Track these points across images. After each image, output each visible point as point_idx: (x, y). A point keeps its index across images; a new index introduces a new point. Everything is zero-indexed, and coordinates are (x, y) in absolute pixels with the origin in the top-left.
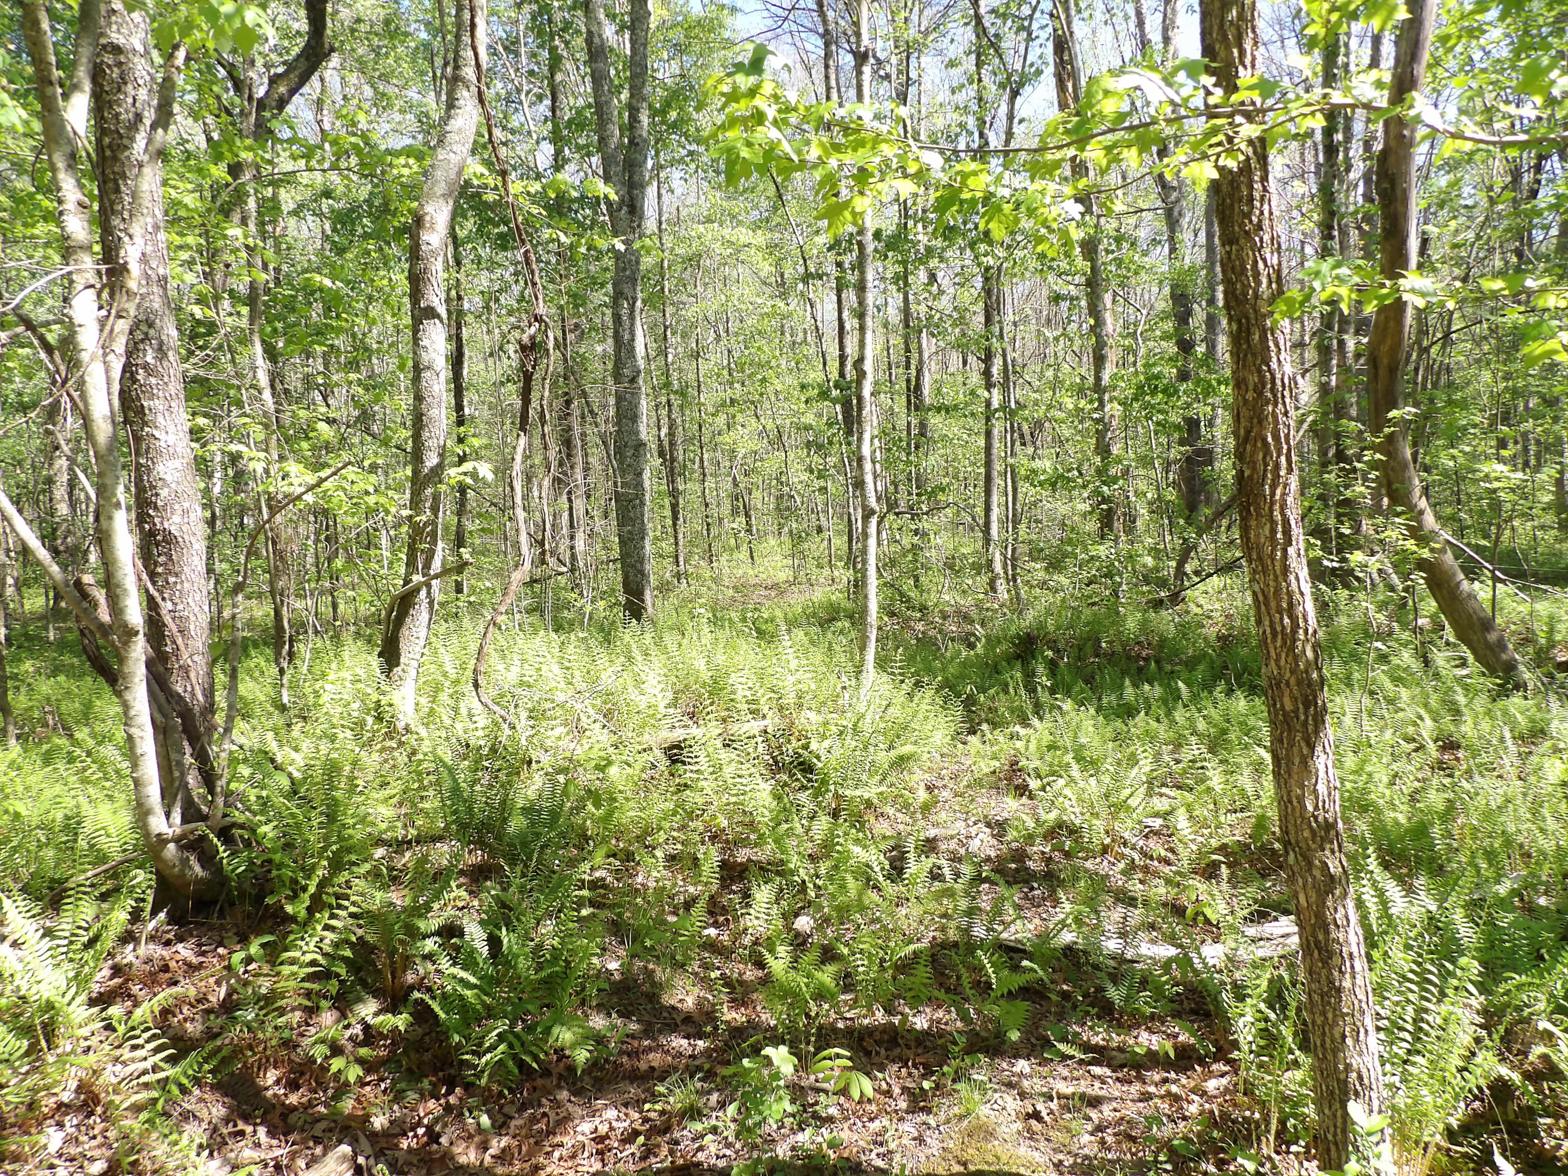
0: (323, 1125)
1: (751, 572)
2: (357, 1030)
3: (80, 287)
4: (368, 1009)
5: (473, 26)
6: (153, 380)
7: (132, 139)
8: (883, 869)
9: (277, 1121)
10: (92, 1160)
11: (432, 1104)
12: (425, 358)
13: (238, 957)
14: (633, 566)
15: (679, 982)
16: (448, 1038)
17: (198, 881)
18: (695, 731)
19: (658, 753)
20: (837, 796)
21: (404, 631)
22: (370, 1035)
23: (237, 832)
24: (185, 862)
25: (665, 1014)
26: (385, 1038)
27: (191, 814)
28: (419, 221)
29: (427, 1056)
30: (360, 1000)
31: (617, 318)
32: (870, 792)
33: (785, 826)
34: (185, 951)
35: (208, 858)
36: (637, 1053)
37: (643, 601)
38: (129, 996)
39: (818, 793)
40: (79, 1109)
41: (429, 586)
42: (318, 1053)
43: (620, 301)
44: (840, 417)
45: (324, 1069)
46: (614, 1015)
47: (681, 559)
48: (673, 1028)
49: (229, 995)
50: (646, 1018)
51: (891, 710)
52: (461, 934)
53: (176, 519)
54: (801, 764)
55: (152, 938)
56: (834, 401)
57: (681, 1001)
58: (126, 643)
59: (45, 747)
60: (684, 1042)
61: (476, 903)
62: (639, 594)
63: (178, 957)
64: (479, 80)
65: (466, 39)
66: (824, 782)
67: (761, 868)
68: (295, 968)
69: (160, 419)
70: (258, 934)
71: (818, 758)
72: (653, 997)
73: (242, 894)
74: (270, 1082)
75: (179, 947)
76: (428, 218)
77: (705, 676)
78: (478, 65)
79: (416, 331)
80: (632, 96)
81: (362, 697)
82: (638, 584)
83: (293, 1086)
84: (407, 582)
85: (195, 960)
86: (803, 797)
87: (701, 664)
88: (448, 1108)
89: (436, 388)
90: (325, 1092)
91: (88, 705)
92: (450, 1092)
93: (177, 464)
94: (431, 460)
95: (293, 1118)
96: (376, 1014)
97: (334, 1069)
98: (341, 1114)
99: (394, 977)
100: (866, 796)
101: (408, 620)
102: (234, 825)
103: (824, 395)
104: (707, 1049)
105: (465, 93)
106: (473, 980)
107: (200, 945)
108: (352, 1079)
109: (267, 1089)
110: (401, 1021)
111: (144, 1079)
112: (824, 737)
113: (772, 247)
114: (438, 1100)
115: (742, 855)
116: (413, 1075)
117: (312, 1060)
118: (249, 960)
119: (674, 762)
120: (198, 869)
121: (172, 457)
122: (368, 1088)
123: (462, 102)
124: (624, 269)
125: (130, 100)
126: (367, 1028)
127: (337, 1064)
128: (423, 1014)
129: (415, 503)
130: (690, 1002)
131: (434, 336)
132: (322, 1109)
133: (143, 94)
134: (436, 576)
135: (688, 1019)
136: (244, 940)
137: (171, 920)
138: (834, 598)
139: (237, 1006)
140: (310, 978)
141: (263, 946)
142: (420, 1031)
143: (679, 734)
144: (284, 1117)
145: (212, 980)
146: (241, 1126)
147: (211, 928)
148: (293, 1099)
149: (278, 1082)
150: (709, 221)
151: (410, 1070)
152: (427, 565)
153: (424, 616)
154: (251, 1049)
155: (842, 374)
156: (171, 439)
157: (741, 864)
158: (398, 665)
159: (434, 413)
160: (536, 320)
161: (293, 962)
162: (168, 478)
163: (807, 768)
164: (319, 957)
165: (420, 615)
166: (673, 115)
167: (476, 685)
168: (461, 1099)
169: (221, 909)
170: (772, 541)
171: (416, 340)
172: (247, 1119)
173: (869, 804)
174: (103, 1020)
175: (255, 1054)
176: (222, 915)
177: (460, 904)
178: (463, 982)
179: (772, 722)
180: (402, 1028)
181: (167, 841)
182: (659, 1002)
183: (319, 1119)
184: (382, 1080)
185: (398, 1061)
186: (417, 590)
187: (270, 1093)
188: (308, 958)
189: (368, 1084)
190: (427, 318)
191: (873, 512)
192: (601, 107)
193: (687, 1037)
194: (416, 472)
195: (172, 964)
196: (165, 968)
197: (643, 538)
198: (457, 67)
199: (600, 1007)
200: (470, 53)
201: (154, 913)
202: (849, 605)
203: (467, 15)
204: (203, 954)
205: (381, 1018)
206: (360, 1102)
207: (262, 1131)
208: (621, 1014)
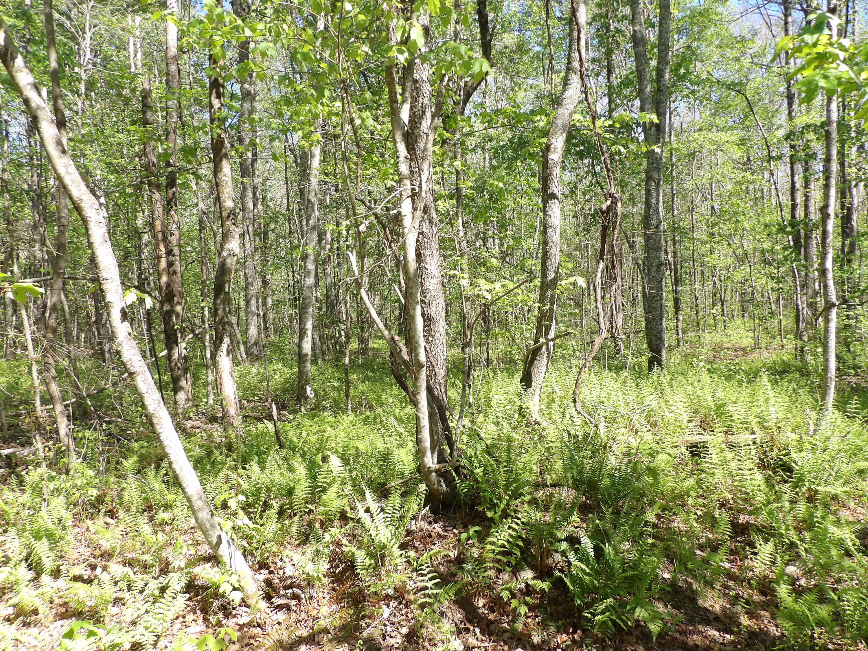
0: (507, 635)
1: (725, 340)
2: (523, 586)
3: (405, 197)
4: (528, 574)
5: (579, 38)
6: (426, 240)
7: (421, 123)
8: (854, 545)
9: (484, 627)
10: (402, 626)
11: (564, 637)
12: (550, 221)
13: (464, 536)
14: (655, 335)
15: (709, 592)
16: (573, 600)
17: (445, 493)
18: (706, 437)
19: (684, 449)
20: (810, 489)
21: (534, 370)
22: (529, 590)
23: (461, 470)
24: (439, 482)
25: (702, 613)
26: (538, 593)
27: (441, 460)
28: (548, 148)
29: (560, 608)
30: (523, 569)
31: (648, 193)
32: (838, 489)
33: (775, 505)
34: (438, 528)
35: (450, 482)
36: (685, 633)
37: (661, 356)
38: (414, 547)
39: (795, 486)
40: (395, 598)
41: (547, 344)
42: (505, 595)
43: (650, 182)
44: (792, 243)
45: (508, 604)
46: (669, 607)
47: (680, 331)
48: (707, 622)
49: (459, 555)
50: (690, 612)
51: (849, 436)
52: (579, 543)
53: (434, 309)
54: (781, 465)
55: (423, 519)
56: (788, 233)
57: (711, 606)
58: (419, 371)
59: (364, 416)
60: (717, 633)
61: (584, 525)
62: (659, 352)
63: (435, 531)
64: (581, 67)
65: (575, 47)
66: (801, 479)
67: (758, 529)
68: (493, 547)
69: (428, 259)
70: (473, 525)
71: (796, 463)
72: (693, 600)
73: (465, 503)
74: (480, 605)
75: (436, 525)
76: (553, 146)
77: (712, 404)
78: (581, 60)
79: (545, 207)
80: (659, 63)
81: (511, 402)
82: (657, 346)
83: (492, 610)
84: (536, 343)
85: (443, 534)
86: (786, 487)
87: (709, 397)
88: (574, 641)
89: (555, 237)
90: (508, 616)
91: (379, 397)
92: (574, 632)
93: (434, 281)
94: (551, 276)
95: (493, 627)
96: (533, 579)
97: (513, 606)
98: (517, 631)
99: (542, 560)
100: (833, 492)
101: (536, 363)
102: (460, 466)
103: (782, 229)
104: (732, 642)
105: (574, 76)
106: (588, 570)
107: (445, 526)
108: (523, 613)
109: (479, 608)
110: (545, 585)
111: (427, 592)
112: (801, 450)
113: (743, 142)
114: (568, 635)
115: (742, 519)
116: (553, 617)
117: (502, 598)
118: (468, 539)
119: (694, 456)
120: (444, 486)
121: (433, 278)
122: (530, 620)
123: (572, 81)
124: (653, 163)
125: (420, 105)
126: (527, 585)
127: (514, 603)
128: (559, 584)
129: (542, 300)
130: (717, 608)
131: (554, 210)
132: (505, 625)
133: (426, 101)
134: (553, 340)
135: (717, 619)
136: (466, 528)
137: (432, 511)
138: (784, 358)
139: (463, 562)
140: (500, 553)
141: (475, 531)
142: (556, 593)
143: (696, 439)
144: (488, 625)
145: (451, 545)
146: (468, 626)
147: (450, 518)
148: (492, 617)
149: (484, 606)
150: (700, 130)
151: (551, 614)
152: (547, 333)
153: (545, 361)
154: (471, 586)
155: (793, 216)
156: (433, 269)
157: (742, 524)
158: (531, 387)
159: (553, 251)
160: (610, 196)
161: (492, 543)
162: (431, 288)
163: (789, 469)
164: (506, 543)
165: (543, 361)
166: (682, 71)
167: (574, 401)
168: (581, 637)
169: (454, 510)
170: (738, 321)
171: (545, 212)
172: (470, 622)
173: (834, 497)
174: (406, 557)
175: (473, 589)
176: (454, 512)
177: (577, 525)
178: (583, 570)
179: (759, 436)
180: (547, 590)
181: (432, 471)
182: (697, 604)
183: (505, 631)
184: (536, 616)
185: (545, 608)
186: (541, 347)
187: (480, 611)
188: (500, 542)
189: (529, 617)
190: (551, 200)
191: (833, 305)
192: (640, 72)
193: (719, 630)
194: (542, 283)
195: (433, 534)
196: (430, 536)
197: (661, 319)
198: (569, 63)
199: (659, 599)
200: (577, 54)
201: (424, 507)
202: (798, 363)
203: (575, 33)
204: (446, 531)
205: (535, 582)
206: (526, 627)
207: (478, 631)
208: (673, 607)
